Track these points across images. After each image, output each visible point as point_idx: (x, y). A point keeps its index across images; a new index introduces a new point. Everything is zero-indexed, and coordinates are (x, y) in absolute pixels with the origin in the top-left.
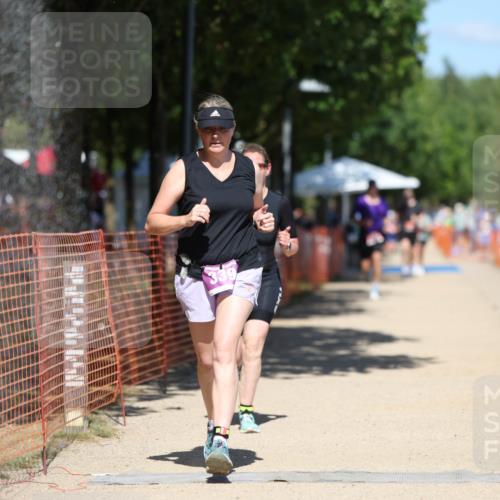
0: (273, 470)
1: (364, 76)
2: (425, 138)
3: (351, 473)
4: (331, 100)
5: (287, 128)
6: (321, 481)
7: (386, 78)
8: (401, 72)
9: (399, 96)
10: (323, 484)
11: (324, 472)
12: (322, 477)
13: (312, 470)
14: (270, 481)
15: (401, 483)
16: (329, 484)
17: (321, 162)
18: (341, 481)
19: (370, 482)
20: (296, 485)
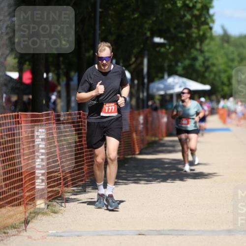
0: (138, 229)
1: (184, 35)
2: (213, 65)
3: (177, 230)
4: (167, 47)
5: (146, 61)
6: (162, 234)
7: (194, 35)
8: (201, 33)
9: (201, 45)
10: (163, 236)
11: (163, 230)
13: (157, 229)
14: (137, 235)
15: (201, 235)
16: (166, 236)
17: (162, 78)
18: (171, 235)
19: (185, 235)
20: (149, 236)
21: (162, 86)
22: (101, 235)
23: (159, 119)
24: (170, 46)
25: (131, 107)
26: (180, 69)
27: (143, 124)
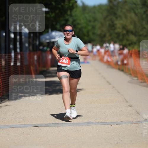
0: (34, 124)
1: (60, 6)
2: (78, 24)
3: (57, 123)
4: (50, 14)
6: (48, 126)
7: (66, 6)
8: (71, 5)
9: (71, 12)
10: (49, 127)
11: (49, 124)
12: (49, 125)
13: (46, 123)
14: (33, 127)
15: (72, 126)
16: (51, 127)
17: (48, 32)
18: (54, 126)
19: (63, 126)
20: (41, 127)
21: (48, 37)
22: (12, 128)
23: (46, 57)
24: (52, 13)
25: (30, 51)
26: (58, 26)
27: (37, 60)
